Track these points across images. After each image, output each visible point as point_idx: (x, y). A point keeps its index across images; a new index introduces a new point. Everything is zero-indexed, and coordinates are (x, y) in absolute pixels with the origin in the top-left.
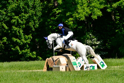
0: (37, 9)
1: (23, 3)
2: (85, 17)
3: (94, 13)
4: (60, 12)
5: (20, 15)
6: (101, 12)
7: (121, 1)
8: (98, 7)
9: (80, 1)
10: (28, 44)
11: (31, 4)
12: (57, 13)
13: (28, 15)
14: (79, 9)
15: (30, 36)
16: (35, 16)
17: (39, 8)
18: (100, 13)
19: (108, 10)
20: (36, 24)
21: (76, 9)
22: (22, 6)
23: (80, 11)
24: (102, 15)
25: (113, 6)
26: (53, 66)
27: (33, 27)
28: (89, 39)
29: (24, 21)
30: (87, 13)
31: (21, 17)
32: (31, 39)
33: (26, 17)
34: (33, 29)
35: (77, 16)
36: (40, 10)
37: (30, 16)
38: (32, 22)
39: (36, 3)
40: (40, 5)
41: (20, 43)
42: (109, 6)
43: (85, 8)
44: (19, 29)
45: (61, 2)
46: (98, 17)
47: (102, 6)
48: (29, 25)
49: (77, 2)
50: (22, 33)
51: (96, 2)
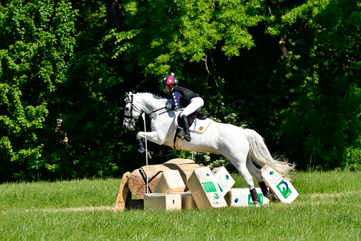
0: (61, 27)
2: (205, 52)
3: (230, 38)
5: (11, 46)
6: (251, 37)
7: (310, 4)
8: (242, 21)
9: (189, 6)
10: (38, 132)
11: (45, 13)
12: (119, 41)
13: (35, 46)
14: (185, 27)
15: (43, 108)
16: (57, 49)
17: (68, 26)
18: (247, 40)
19: (269, 28)
20: (58, 73)
21: (178, 27)
22: (19, 20)
23: (190, 33)
24: (253, 44)
25: (283, 17)
26: (145, 196)
27: (49, 80)
28: (216, 114)
29: (24, 63)
30: (209, 38)
31: (14, 53)
32: (44, 116)
33: (31, 53)
34: (52, 88)
35: (182, 50)
36: (71, 32)
37: (43, 50)
38: (48, 67)
39: (61, 11)
40: (73, 16)
41: (14, 129)
42: (272, 18)
43: (205, 25)
44: (10, 86)
45: (135, 9)
46: (243, 50)
47: (252, 19)
48: (39, 75)
49: (180, 7)
50: (18, 97)
51: (235, 7)
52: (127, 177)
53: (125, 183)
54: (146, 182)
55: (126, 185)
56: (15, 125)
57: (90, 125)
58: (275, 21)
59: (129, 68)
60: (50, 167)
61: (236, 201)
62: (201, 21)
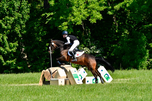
0: (24, 11)
1: (8, 4)
2: (82, 21)
3: (92, 15)
4: (51, 15)
5: (3, 19)
6: (101, 15)
7: (125, 2)
8: (97, 9)
9: (75, 2)
10: (14, 53)
11: (17, 5)
12: (48, 16)
13: (13, 18)
14: (74, 11)
15: (16, 44)
16: (22, 20)
17: (27, 11)
19: (109, 12)
21: (71, 11)
22: (6, 8)
23: (76, 13)
24: (102, 18)
25: (115, 7)
26: (51, 80)
27: (19, 33)
28: (87, 47)
29: (9, 25)
30: (84, 16)
31: (5, 21)
32: (17, 47)
33: (11, 21)
34: (20, 36)
35: (73, 20)
36: (28, 13)
37: (16, 20)
38: (18, 27)
39: (24, 4)
40: (28, 6)
42: (110, 7)
43: (82, 10)
44: (3, 35)
45: (53, 3)
46: (98, 21)
47: (102, 8)
48: (15, 30)
49: (72, 3)
50: (6, 40)
51: (94, 3)
52: (44, 72)
53: (43, 74)
54: (51, 74)
55: (43, 75)
56: (5, 51)
57: (35, 51)
58: (111, 9)
59: (52, 27)
60: (19, 68)
61: (88, 82)
62: (81, 8)
